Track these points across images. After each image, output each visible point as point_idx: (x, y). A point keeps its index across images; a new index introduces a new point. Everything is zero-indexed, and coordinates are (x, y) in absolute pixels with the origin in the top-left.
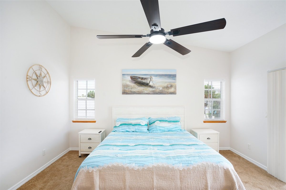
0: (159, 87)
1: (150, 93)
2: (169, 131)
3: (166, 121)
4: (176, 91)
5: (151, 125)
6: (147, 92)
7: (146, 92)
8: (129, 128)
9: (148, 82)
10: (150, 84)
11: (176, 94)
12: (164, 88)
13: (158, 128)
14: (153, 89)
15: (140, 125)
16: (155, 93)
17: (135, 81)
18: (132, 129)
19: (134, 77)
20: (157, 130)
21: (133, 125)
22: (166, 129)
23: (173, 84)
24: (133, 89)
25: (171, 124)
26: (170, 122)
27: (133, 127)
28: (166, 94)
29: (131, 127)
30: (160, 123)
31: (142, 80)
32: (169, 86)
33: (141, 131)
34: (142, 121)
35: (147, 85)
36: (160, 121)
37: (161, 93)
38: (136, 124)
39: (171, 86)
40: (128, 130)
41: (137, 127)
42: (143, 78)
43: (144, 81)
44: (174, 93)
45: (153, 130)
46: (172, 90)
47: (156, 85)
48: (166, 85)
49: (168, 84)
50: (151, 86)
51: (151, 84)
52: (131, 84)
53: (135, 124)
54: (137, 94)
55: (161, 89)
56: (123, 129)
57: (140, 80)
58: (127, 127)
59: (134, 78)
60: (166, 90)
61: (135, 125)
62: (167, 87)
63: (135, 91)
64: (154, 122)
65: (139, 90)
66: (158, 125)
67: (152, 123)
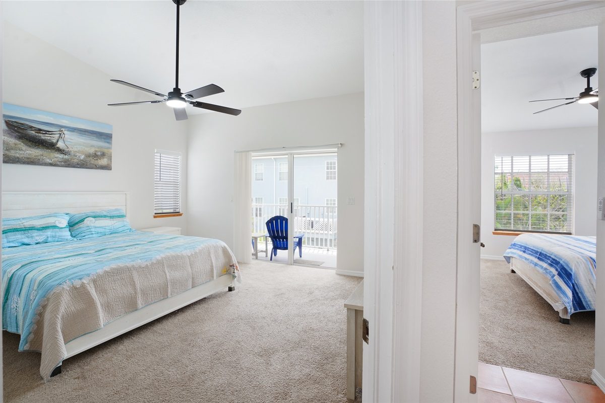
0: (78, 154)
1: (59, 163)
2: (111, 234)
3: (105, 216)
4: (111, 163)
5: (76, 227)
6: (50, 162)
7: (48, 161)
8: (28, 237)
9: (55, 141)
10: (58, 146)
11: (111, 169)
12: (89, 156)
13: (93, 230)
14: (66, 157)
15: (55, 227)
16: (68, 164)
17: (19, 132)
18: (37, 238)
19: (15, 124)
20: (92, 234)
21: (38, 229)
22: (108, 231)
23: (105, 151)
24: (12, 152)
25: (115, 222)
26: (112, 217)
27: (41, 233)
28: (92, 168)
29: (34, 235)
30: (96, 220)
31: (40, 135)
32: (99, 153)
33: (60, 240)
34: (59, 219)
35: (51, 146)
36: (94, 217)
37: (82, 165)
38: (46, 227)
39: (103, 155)
40: (26, 241)
41: (49, 233)
42: (40, 130)
43: (43, 137)
44: (107, 167)
45: (83, 234)
46: (104, 162)
47: (73, 149)
48: (92, 151)
49: (97, 149)
50: (59, 150)
51: (60, 145)
52: (6, 138)
53: (44, 226)
54: (24, 163)
55: (82, 157)
56: (11, 240)
57: (33, 132)
58: (23, 236)
59: (15, 127)
60: (93, 161)
61: (44, 228)
62: (95, 156)
63: (18, 155)
64: (82, 220)
65: (30, 154)
66: (92, 225)
67: (77, 223)
